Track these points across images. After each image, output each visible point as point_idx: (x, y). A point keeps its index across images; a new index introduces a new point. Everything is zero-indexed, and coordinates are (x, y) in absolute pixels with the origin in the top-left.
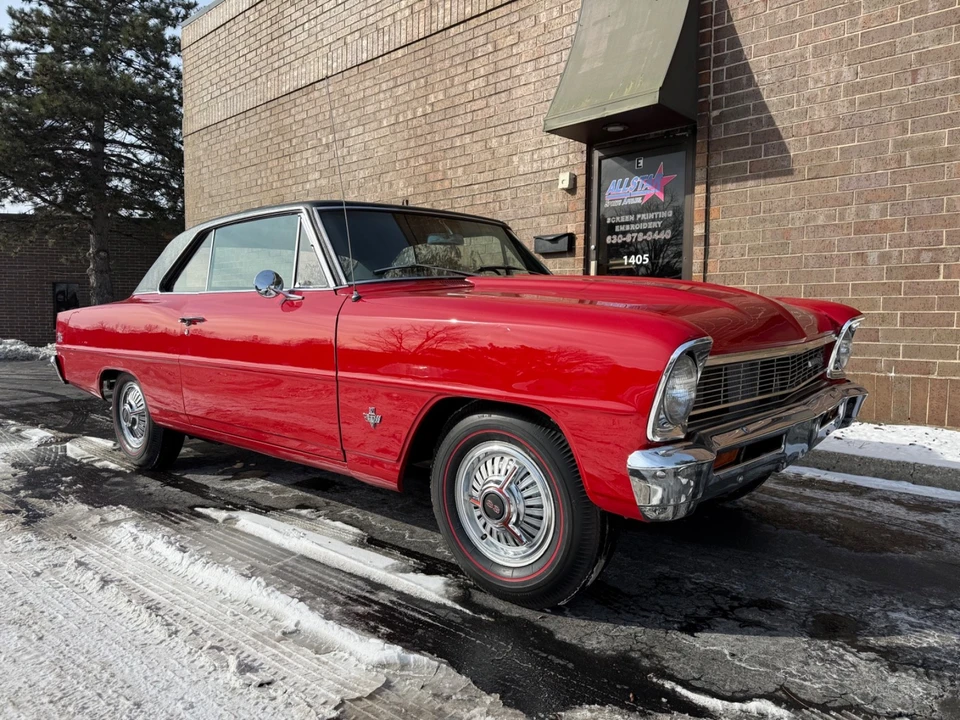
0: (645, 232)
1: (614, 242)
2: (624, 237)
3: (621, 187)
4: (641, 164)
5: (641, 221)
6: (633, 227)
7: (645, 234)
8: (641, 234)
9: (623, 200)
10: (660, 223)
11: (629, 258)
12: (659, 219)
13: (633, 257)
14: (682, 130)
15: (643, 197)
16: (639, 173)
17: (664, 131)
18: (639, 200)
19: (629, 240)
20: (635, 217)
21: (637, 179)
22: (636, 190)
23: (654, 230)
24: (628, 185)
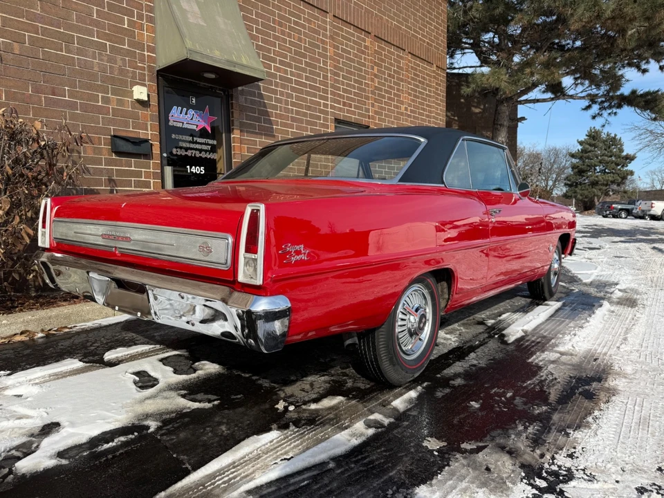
0: (201, 151)
1: (179, 153)
2: (186, 151)
3: (181, 113)
4: (194, 102)
5: (196, 143)
6: (192, 146)
7: (200, 153)
8: (198, 152)
9: (183, 123)
10: (209, 147)
11: (191, 168)
12: (208, 144)
13: (194, 167)
14: (220, 90)
15: (197, 126)
16: (193, 107)
17: (209, 85)
18: (194, 127)
19: (190, 155)
20: (193, 139)
21: (191, 112)
22: (192, 119)
23: (206, 151)
24: (186, 114)
